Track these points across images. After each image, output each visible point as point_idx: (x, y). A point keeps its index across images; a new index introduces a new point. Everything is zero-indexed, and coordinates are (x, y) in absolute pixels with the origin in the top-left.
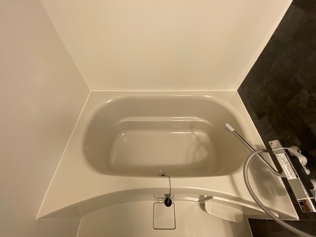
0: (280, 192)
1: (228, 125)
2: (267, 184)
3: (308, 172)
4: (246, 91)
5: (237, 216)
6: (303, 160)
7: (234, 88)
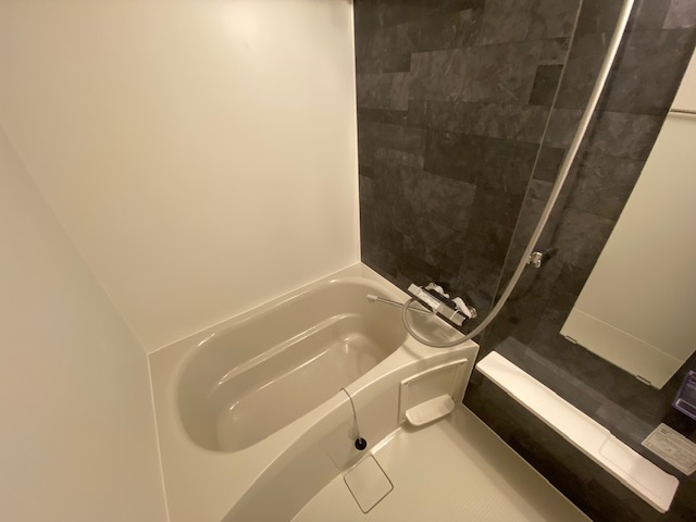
0: (451, 333)
1: (369, 296)
2: (437, 333)
3: (447, 296)
4: (368, 257)
5: (446, 405)
6: (439, 289)
7: (356, 260)
